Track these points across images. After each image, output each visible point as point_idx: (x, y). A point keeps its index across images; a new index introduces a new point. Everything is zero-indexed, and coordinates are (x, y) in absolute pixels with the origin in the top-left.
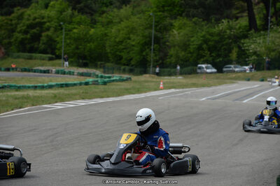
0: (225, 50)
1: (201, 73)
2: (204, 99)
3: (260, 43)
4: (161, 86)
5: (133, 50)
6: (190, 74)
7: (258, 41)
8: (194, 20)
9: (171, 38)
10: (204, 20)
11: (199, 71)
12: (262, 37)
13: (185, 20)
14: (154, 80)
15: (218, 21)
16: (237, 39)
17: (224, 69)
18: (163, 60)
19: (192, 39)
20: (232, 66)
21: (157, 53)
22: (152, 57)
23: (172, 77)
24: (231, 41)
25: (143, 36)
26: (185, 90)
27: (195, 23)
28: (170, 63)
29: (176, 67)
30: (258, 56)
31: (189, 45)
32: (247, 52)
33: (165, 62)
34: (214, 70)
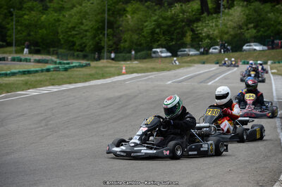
0: (178, 33)
1: (156, 57)
2: (169, 82)
3: (212, 26)
4: (124, 71)
5: (86, 36)
6: (145, 58)
7: (211, 25)
8: (146, 4)
9: (124, 23)
10: (156, 5)
11: (153, 55)
12: (214, 20)
13: (137, 5)
14: (113, 65)
15: (171, 5)
16: (190, 22)
17: (179, 53)
18: (117, 45)
19: (146, 24)
20: (187, 50)
21: (111, 38)
22: (106, 42)
23: (128, 62)
24: (184, 24)
25: (96, 21)
26: (146, 74)
27: (148, 7)
28: (124, 48)
29: (130, 52)
30: (211, 39)
31: (142, 29)
32: (201, 36)
33: (119, 47)
34: (169, 54)
